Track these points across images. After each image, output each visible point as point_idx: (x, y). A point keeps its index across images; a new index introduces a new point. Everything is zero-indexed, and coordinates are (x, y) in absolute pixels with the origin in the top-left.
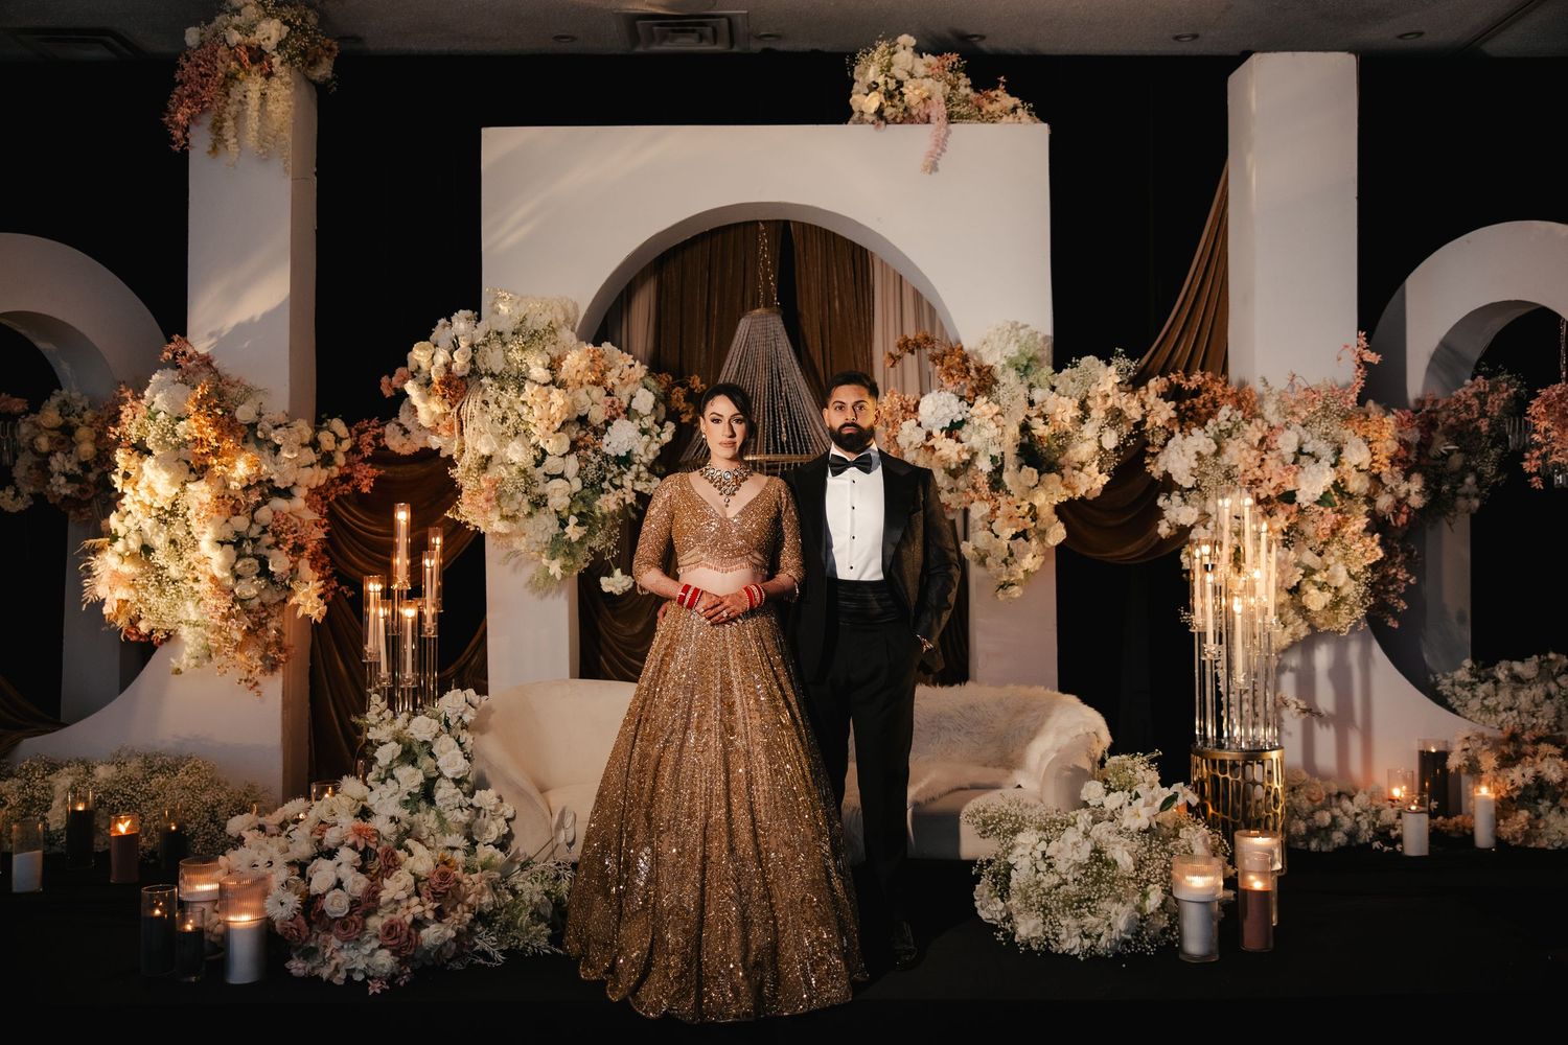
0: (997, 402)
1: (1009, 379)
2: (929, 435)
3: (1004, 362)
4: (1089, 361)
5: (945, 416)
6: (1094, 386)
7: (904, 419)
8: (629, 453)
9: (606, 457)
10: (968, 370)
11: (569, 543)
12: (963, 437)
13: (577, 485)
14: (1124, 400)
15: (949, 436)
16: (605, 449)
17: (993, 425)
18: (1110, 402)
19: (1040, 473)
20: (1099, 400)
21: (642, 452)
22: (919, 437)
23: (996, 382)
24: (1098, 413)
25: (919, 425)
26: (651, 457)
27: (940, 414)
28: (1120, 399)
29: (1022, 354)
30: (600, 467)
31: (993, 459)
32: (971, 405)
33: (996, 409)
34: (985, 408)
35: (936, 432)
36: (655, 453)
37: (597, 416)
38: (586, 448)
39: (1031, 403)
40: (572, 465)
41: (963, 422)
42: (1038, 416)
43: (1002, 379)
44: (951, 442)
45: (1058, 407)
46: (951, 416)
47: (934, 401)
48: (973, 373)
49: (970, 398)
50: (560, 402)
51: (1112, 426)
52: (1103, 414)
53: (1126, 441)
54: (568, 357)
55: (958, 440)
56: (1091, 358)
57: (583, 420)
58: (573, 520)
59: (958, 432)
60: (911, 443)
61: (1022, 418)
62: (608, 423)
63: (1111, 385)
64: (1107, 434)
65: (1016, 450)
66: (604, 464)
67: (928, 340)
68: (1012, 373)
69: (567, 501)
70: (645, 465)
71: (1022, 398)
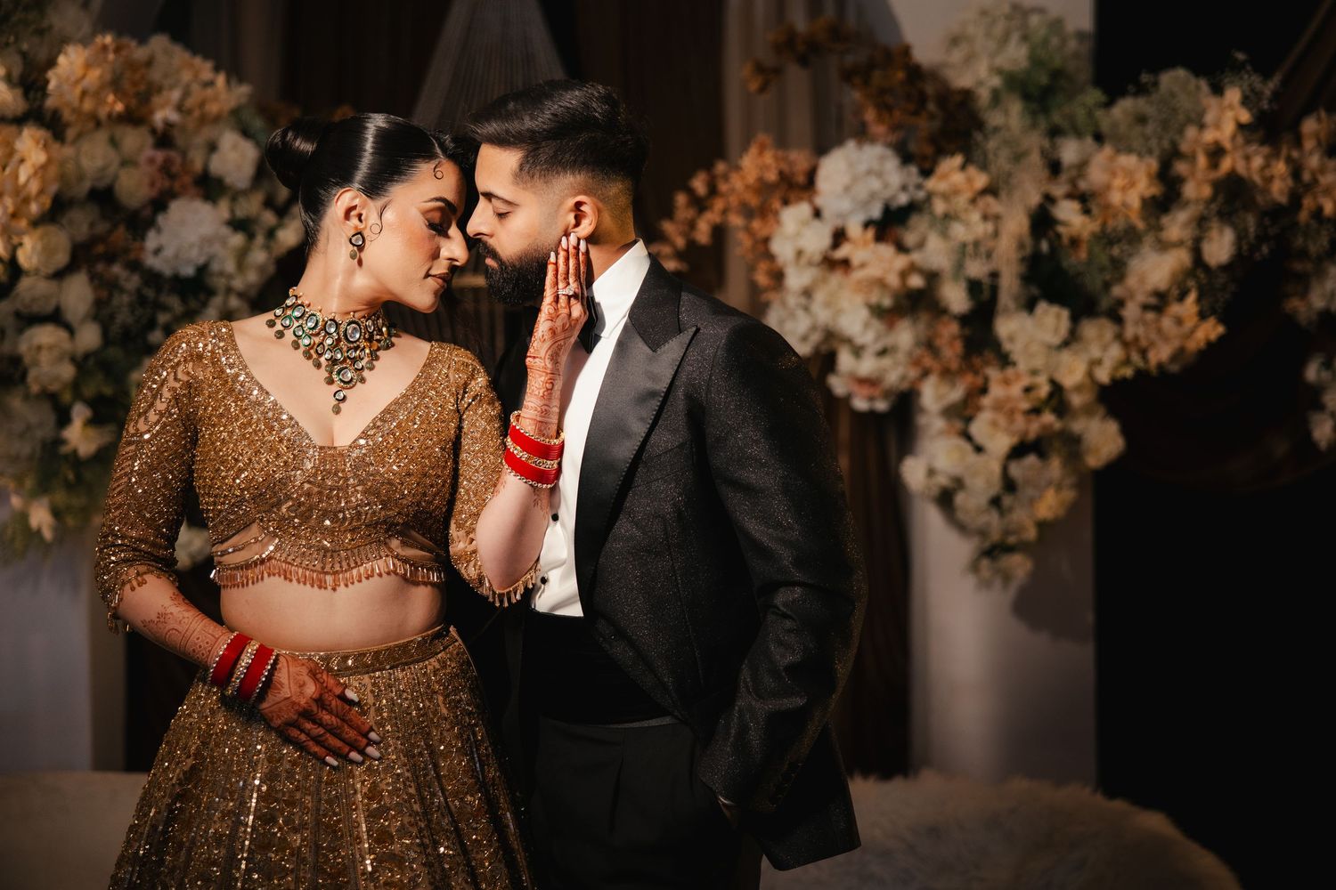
0: (984, 167)
1: (1011, 117)
2: (839, 237)
3: (996, 81)
4: (1174, 79)
5: (873, 196)
6: (1191, 132)
7: (786, 202)
8: (203, 270)
9: (153, 278)
10: (922, 99)
11: (74, 460)
12: (910, 238)
13: (89, 337)
14: (1258, 162)
15: (880, 238)
16: (151, 261)
17: (975, 217)
18: (1226, 164)
19: (1075, 319)
20: (1202, 160)
21: (230, 266)
22: (816, 240)
23: (980, 125)
24: (1196, 189)
25: (817, 214)
26: (252, 277)
27: (862, 191)
28: (1248, 158)
29: (1036, 61)
30: (141, 300)
31: (974, 287)
32: (927, 173)
33: (981, 180)
34: (958, 178)
35: (854, 229)
36: (261, 269)
37: (134, 187)
38: (110, 258)
39: (1055, 168)
40: (77, 294)
41: (912, 208)
42: (1070, 196)
43: (994, 119)
44: (886, 250)
45: (1114, 174)
46: (887, 194)
47: (851, 165)
48: (931, 106)
49: (924, 158)
50: (38, 157)
51: (1226, 216)
52: (1207, 191)
53: (1254, 248)
54: (62, 59)
55: (901, 248)
56: (1181, 73)
57: (103, 197)
58: (80, 413)
59: (899, 231)
60: (799, 253)
61: (1035, 199)
62: (160, 204)
63: (1229, 128)
64: (1214, 233)
65: (1022, 269)
66: (150, 293)
67: (837, 33)
68: (1016, 108)
69: (67, 371)
70: (241, 295)
71: (1035, 158)
